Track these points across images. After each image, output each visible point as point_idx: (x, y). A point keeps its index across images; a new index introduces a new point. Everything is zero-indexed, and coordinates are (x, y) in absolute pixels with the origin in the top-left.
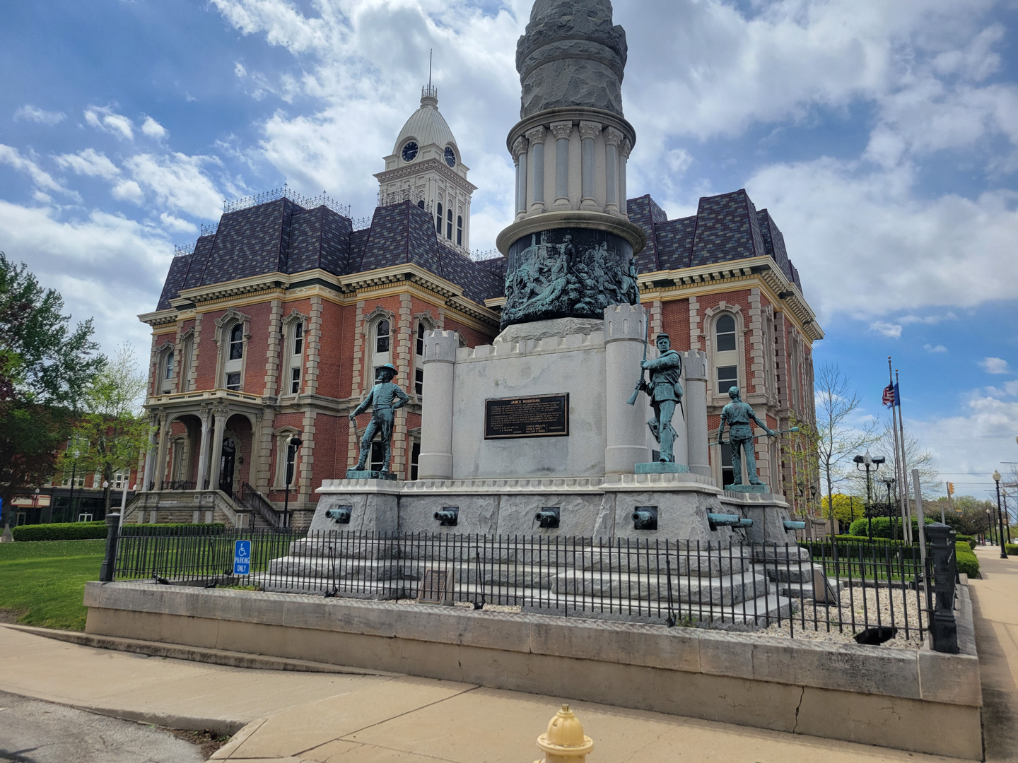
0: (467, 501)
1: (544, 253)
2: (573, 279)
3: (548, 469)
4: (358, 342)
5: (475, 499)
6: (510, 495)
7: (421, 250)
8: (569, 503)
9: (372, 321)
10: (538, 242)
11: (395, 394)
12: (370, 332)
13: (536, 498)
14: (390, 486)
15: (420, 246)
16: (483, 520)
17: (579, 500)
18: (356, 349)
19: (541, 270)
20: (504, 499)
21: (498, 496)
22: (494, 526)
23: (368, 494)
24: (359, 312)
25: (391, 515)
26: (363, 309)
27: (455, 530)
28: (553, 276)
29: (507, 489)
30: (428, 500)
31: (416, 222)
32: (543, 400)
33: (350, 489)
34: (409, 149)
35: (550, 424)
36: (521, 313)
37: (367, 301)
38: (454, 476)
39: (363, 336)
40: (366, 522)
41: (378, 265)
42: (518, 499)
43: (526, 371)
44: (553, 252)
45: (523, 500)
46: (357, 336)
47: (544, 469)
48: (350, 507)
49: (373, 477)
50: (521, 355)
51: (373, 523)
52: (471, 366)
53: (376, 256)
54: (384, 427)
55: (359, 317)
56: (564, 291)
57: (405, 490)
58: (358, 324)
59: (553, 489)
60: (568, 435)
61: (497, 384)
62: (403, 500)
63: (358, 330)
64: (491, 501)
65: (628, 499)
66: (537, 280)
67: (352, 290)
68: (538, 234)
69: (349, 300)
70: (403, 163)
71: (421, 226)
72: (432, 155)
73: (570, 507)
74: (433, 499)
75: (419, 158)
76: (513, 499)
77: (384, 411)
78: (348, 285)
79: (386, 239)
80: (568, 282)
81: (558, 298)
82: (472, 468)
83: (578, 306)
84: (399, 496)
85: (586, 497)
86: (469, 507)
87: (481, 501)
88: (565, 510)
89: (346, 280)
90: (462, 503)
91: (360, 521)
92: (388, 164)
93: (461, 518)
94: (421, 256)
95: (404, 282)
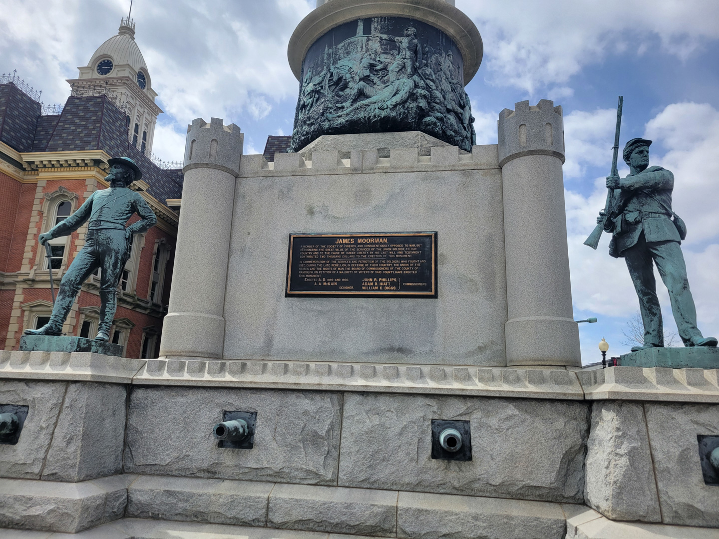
0: (275, 401)
1: (375, 45)
2: (422, 83)
4: (35, 218)
5: (292, 399)
6: (364, 393)
7: (113, 143)
8: (488, 414)
9: (52, 200)
10: (367, 31)
11: (133, 208)
12: (49, 210)
13: (420, 401)
14: (115, 368)
15: (112, 138)
16: (315, 439)
17: (511, 410)
18: (32, 225)
19: (372, 67)
20: (352, 405)
21: (340, 394)
22: (335, 453)
23: (68, 382)
24: (39, 190)
25: (113, 426)
26: (44, 188)
27: (251, 459)
28: (392, 76)
29: (358, 382)
30: (192, 396)
31: (110, 116)
32: (393, 239)
33: (28, 370)
34: (104, 65)
35: (405, 278)
36: (342, 120)
37: (50, 181)
38: (227, 354)
39: (41, 213)
40: (59, 441)
41: (66, 148)
42: (382, 403)
43: (363, 195)
44: (390, 46)
45: (394, 403)
46: (34, 213)
48: (22, 410)
49: (80, 349)
50: (354, 171)
51: (74, 447)
52: (267, 182)
53: (65, 141)
54: (109, 262)
55: (39, 194)
56: (412, 96)
57: (145, 376)
58: (36, 202)
59: (455, 386)
60: (435, 296)
61: (311, 212)
62: (138, 394)
63: (36, 207)
64: (326, 403)
65: (681, 418)
66: (366, 79)
67: (33, 168)
68: (368, 22)
69: (29, 178)
70: (96, 75)
71: (114, 122)
72: (126, 73)
73: (493, 421)
74: (202, 394)
75: (113, 74)
76: (370, 401)
78: (30, 163)
79: (78, 126)
80: (416, 86)
81: (403, 102)
82: (261, 342)
83: (428, 119)
84: (130, 388)
85: (523, 404)
86: (279, 413)
87: (305, 403)
88: (481, 426)
89: (27, 157)
90: (264, 406)
91: (43, 439)
92: (81, 74)
93: (262, 433)
94: (111, 148)
95: (92, 168)
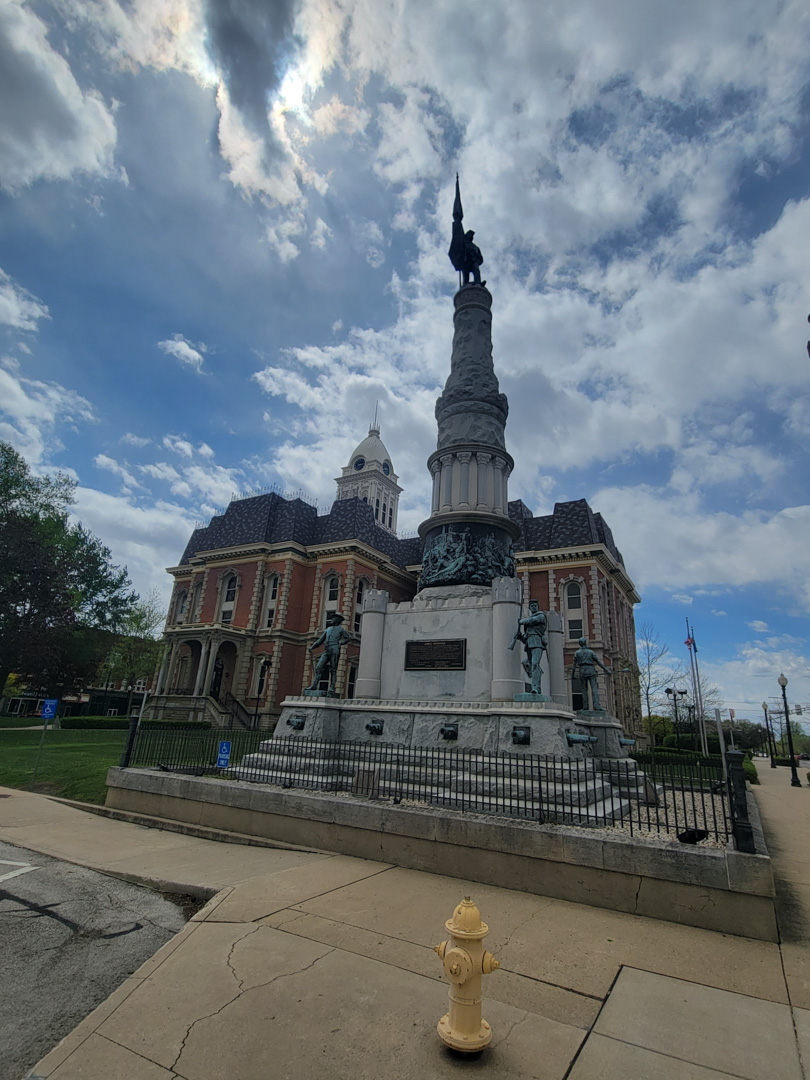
0: (390, 716)
1: (450, 539)
2: (471, 558)
3: (450, 695)
4: (316, 593)
5: (396, 716)
6: (422, 713)
7: (364, 531)
8: (465, 721)
9: (326, 578)
10: (447, 531)
11: (341, 634)
12: (325, 586)
13: (441, 716)
14: (334, 703)
15: (363, 527)
16: (403, 731)
17: (472, 720)
18: (315, 597)
19: (448, 551)
20: (417, 716)
21: (413, 713)
22: (409, 737)
23: (318, 708)
24: (318, 571)
25: (334, 725)
26: (321, 570)
27: (380, 739)
28: (457, 555)
29: (419, 709)
30: (362, 714)
31: (361, 511)
32: (448, 643)
33: (306, 703)
34: (358, 462)
35: (453, 661)
36: (433, 580)
37: (324, 564)
38: (382, 697)
39: (320, 588)
40: (316, 729)
41: (334, 540)
42: (428, 717)
43: (436, 621)
44: (457, 539)
45: (432, 717)
46: (316, 589)
47: (447, 694)
48: (304, 718)
49: (323, 696)
50: (433, 610)
51: (321, 730)
52: (397, 616)
53: (332, 533)
54: (333, 659)
55: (318, 576)
56: (464, 566)
57: (345, 706)
58: (317, 580)
59: (453, 710)
60: (465, 669)
61: (415, 630)
62: (344, 713)
63: (316, 584)
64: (408, 717)
65: (509, 720)
66: (445, 557)
67: (314, 556)
68: (447, 526)
69: (312, 563)
70: (354, 472)
71: (364, 515)
72: (374, 467)
73: (466, 724)
74: (365, 714)
75: (365, 469)
76: (424, 717)
77: (334, 647)
78: (312, 553)
79: (340, 522)
80: (467, 560)
81: (459, 570)
82: (394, 692)
83: (474, 576)
84: (341, 711)
85: (478, 718)
86: (391, 721)
87: (400, 717)
88: (462, 726)
89: (310, 549)
90: (386, 718)
91: (311, 728)
92: (344, 472)
93: (386, 729)
94: (363, 534)
95: (351, 552)
